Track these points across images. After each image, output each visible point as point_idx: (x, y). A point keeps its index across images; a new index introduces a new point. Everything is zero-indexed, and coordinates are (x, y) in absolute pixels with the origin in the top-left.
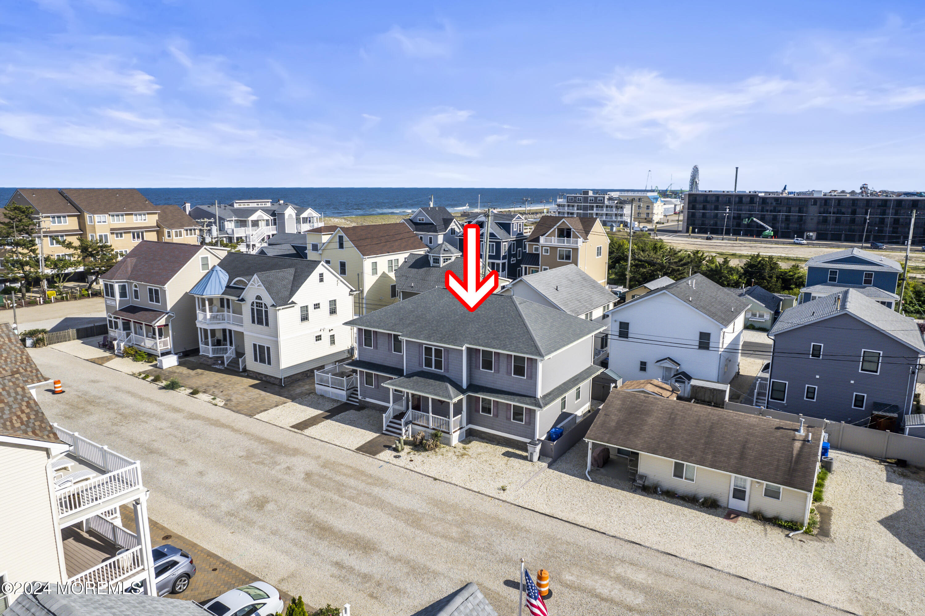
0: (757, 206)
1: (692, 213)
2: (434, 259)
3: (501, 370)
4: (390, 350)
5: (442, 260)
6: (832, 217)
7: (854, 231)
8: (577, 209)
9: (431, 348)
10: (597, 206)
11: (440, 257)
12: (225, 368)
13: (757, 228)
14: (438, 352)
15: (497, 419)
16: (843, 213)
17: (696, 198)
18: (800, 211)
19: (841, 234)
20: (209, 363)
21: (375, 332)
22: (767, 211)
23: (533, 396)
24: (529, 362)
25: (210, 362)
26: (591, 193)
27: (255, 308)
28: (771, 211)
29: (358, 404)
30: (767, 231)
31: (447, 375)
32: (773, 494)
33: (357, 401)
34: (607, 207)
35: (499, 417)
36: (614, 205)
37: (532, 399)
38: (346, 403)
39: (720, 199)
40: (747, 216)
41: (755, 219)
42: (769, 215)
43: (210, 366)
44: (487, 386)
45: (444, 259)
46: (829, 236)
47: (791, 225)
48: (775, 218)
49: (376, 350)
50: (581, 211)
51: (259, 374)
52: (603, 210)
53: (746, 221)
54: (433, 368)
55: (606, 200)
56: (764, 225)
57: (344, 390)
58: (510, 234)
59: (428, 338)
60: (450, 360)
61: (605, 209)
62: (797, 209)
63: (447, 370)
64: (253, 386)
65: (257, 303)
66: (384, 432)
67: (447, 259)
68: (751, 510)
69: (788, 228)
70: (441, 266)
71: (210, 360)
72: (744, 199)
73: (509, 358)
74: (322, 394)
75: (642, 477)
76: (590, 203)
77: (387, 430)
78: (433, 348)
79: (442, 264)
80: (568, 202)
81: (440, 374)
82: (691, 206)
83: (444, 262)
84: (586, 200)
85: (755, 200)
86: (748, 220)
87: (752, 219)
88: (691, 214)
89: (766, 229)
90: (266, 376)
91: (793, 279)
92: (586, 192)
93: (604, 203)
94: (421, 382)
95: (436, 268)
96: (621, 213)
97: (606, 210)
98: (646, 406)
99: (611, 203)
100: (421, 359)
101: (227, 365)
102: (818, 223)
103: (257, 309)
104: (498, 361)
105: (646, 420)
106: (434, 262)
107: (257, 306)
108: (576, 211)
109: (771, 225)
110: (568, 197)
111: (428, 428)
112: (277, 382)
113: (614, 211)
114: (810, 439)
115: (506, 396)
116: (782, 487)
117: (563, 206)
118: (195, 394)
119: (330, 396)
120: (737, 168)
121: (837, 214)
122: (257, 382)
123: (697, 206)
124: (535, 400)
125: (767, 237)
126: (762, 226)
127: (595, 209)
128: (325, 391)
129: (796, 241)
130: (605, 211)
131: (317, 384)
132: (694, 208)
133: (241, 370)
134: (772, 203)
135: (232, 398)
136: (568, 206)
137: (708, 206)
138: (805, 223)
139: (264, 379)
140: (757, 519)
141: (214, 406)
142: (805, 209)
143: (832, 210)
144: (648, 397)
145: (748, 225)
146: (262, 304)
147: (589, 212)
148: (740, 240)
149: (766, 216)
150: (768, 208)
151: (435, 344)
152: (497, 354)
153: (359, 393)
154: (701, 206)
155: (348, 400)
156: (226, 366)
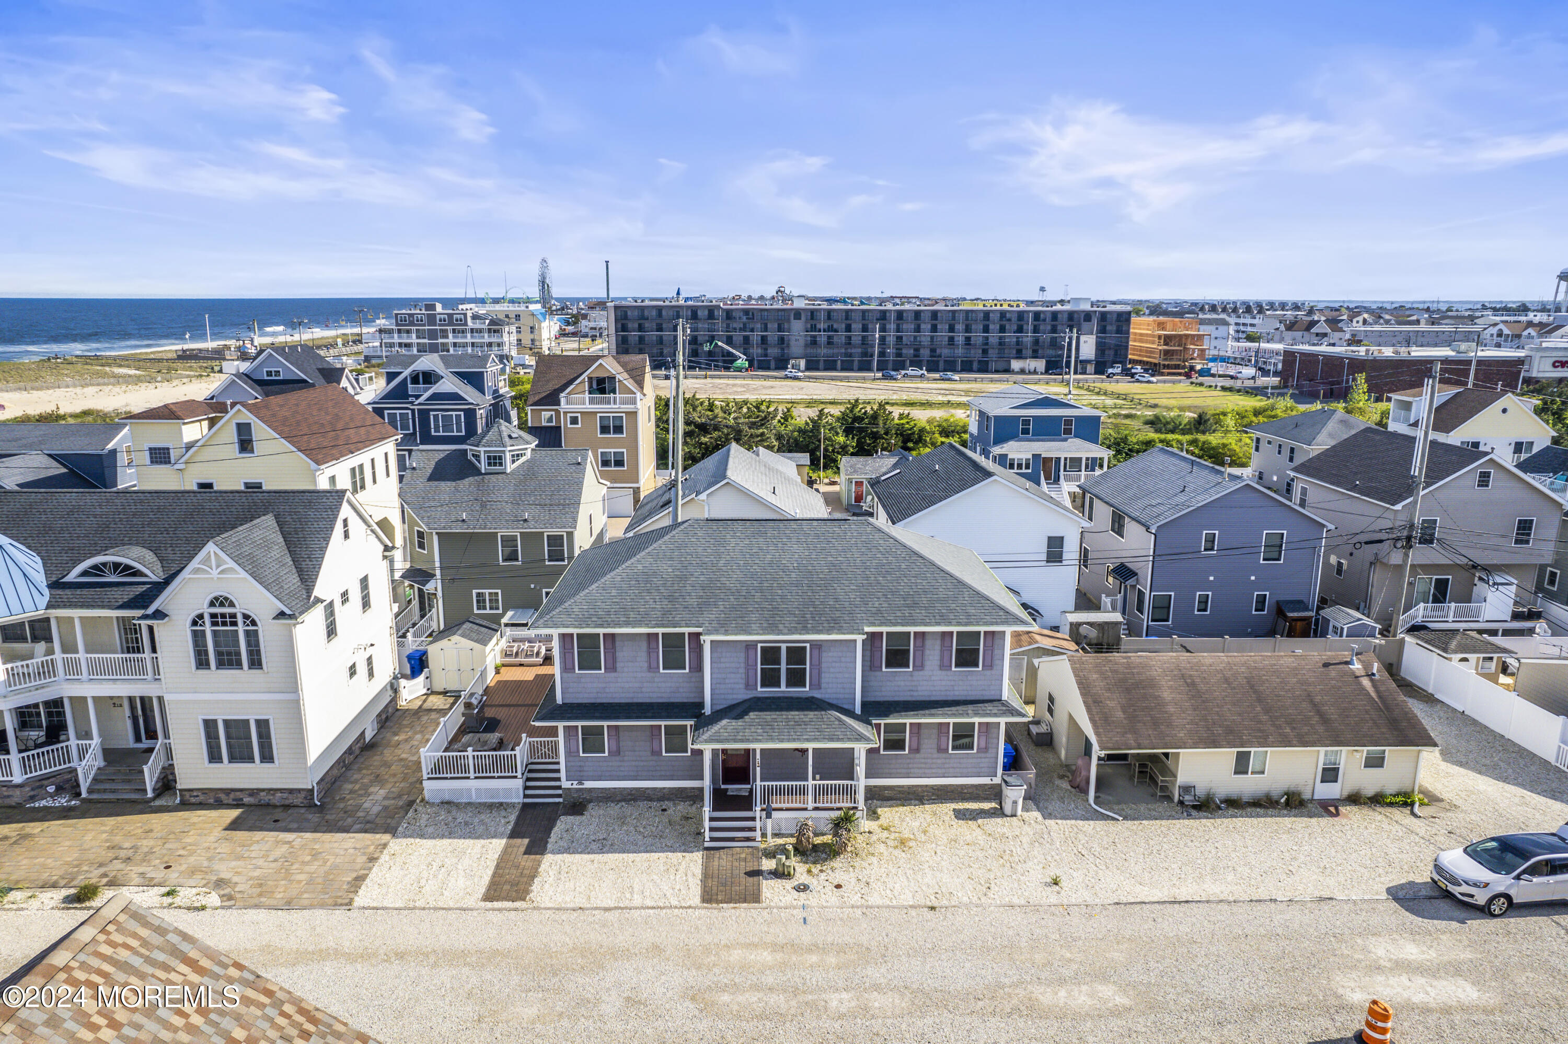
0: (720, 324)
1: (623, 336)
2: (489, 458)
3: (928, 664)
4: (653, 668)
5: (508, 456)
6: (822, 337)
7: (850, 355)
8: (418, 337)
9: (779, 648)
10: (454, 331)
11: (504, 452)
12: (84, 801)
13: (723, 356)
14: (796, 654)
15: (918, 755)
16: (836, 331)
17: (626, 312)
18: (780, 329)
19: (836, 361)
20: (13, 801)
21: (610, 638)
22: (735, 329)
23: (998, 698)
24: (989, 638)
25: (17, 796)
26: (439, 308)
27: (208, 629)
28: (741, 330)
29: (561, 800)
30: (740, 361)
31: (817, 694)
32: (1375, 762)
33: (560, 792)
34: (472, 330)
35: (922, 751)
36: (485, 327)
37: (996, 704)
38: (525, 805)
39: (664, 313)
40: (707, 338)
41: (720, 344)
42: (738, 336)
43: (19, 806)
44: (897, 699)
45: (513, 456)
46: (821, 365)
47: (769, 351)
48: (746, 340)
49: (613, 675)
50: (426, 341)
51: (228, 791)
52: (466, 337)
53: (707, 348)
54: (783, 688)
55: (469, 320)
56: (734, 351)
57: (516, 777)
58: (484, 394)
59: (772, 628)
60: (823, 665)
61: (469, 335)
62: (776, 326)
63: (816, 685)
64: (234, 826)
65: (213, 616)
66: (706, 844)
67: (518, 455)
68: (1345, 793)
69: (766, 355)
70: (508, 471)
71: (17, 792)
72: (700, 313)
73: (947, 639)
74: (447, 797)
75: (1187, 789)
76: (440, 325)
77: (712, 839)
78: (784, 647)
79: (510, 467)
80: (397, 325)
81: (804, 696)
82: (619, 326)
83: (513, 462)
84: (432, 319)
85: (716, 313)
86: (711, 345)
87: (716, 344)
88: (620, 338)
89: (737, 358)
90: (253, 792)
91: (914, 433)
92: (430, 307)
93: (466, 324)
94: (774, 720)
95: (500, 477)
96: (499, 340)
97: (472, 337)
98: (1138, 673)
99: (478, 325)
100: (751, 673)
101: (90, 791)
102: (806, 346)
103: (215, 633)
104: (921, 648)
105: (1159, 696)
106: (489, 464)
107: (214, 624)
108: (413, 339)
109: (742, 350)
110: (397, 315)
111: (806, 809)
112: (298, 800)
113: (486, 339)
114: (1375, 671)
115: (940, 711)
116: (1387, 748)
117: (389, 332)
118: (89, 899)
119: (474, 799)
120: (607, 262)
121: (829, 331)
122: (235, 813)
123: (630, 325)
124: (1003, 705)
125: (739, 370)
126: (729, 354)
127: (450, 335)
128: (460, 791)
129: (790, 375)
130: (469, 339)
131: (429, 779)
132: (624, 328)
133: (150, 794)
134: (740, 318)
135: (223, 876)
136: (399, 331)
137: (647, 325)
138: (788, 346)
139: (247, 800)
140: (1361, 804)
141: (202, 913)
142: (786, 326)
143: (822, 326)
144: (1130, 657)
145: (710, 353)
146: (233, 616)
147: (440, 341)
148: (712, 377)
149: (734, 338)
150: (735, 325)
151: (784, 638)
152: (921, 636)
153: (563, 775)
154: (636, 325)
155: (525, 796)
156: (84, 795)
